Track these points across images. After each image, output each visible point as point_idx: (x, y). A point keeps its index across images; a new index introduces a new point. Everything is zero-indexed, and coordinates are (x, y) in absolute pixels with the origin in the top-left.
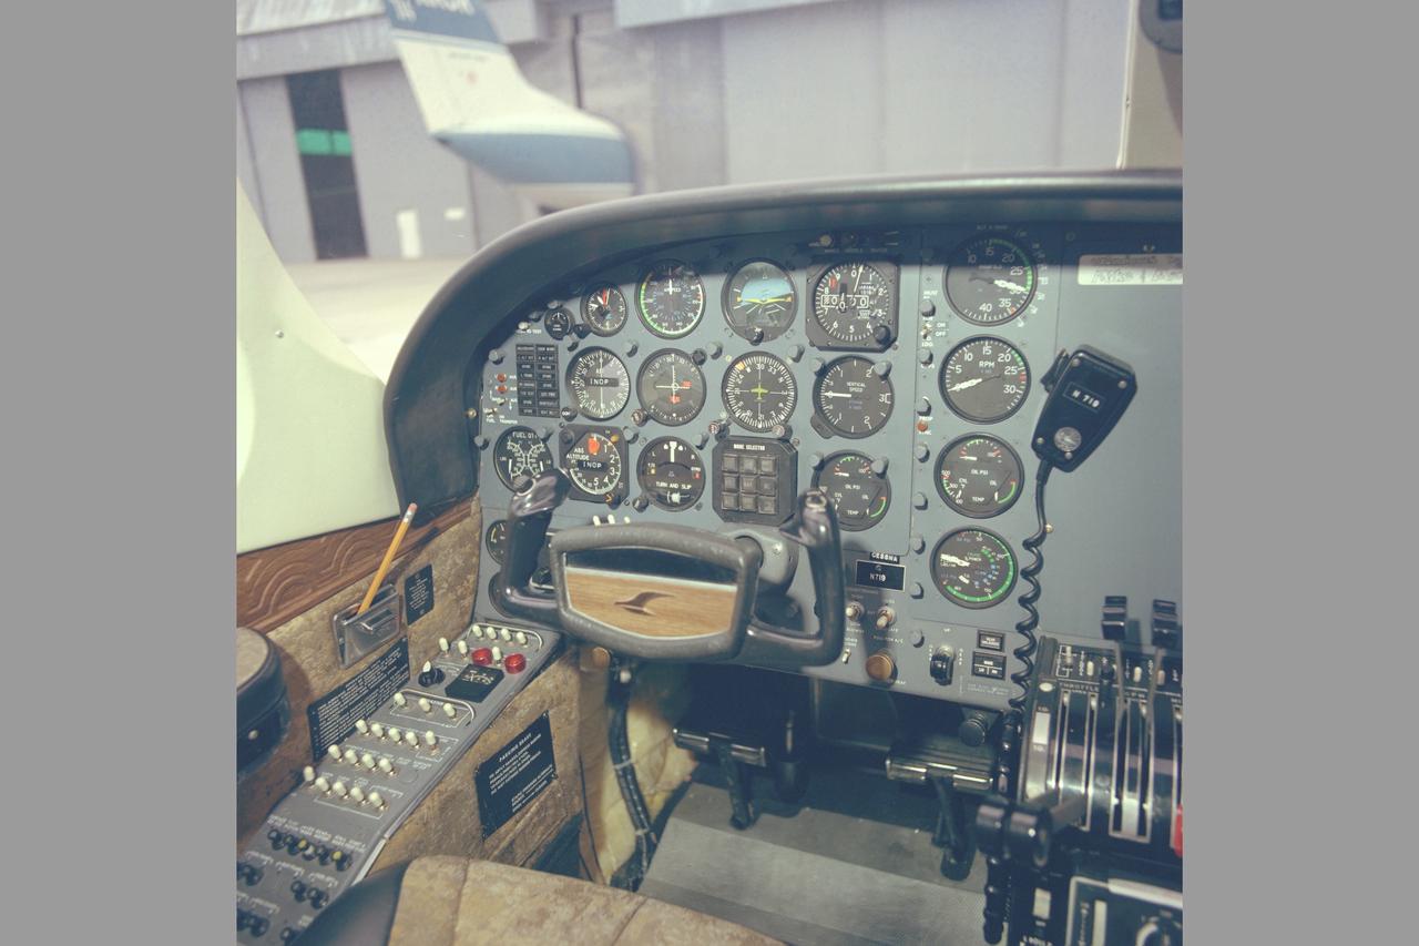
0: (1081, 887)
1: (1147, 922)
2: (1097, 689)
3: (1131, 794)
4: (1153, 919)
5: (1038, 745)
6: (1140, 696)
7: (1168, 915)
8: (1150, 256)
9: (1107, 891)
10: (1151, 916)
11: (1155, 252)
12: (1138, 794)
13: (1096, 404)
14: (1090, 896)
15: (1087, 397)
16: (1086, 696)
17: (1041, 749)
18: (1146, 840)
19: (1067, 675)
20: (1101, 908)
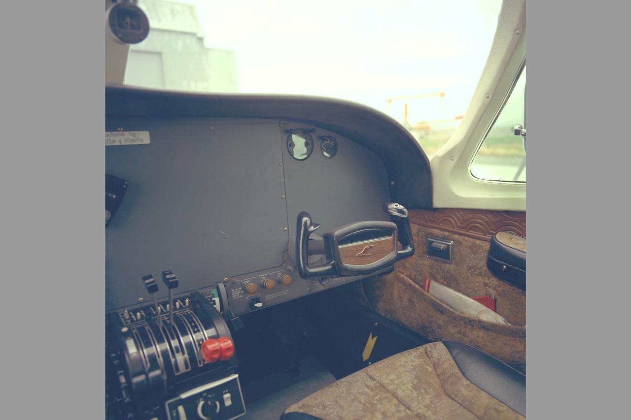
0: (169, 404)
1: (199, 402)
2: (146, 322)
3: (178, 354)
4: (201, 399)
5: (133, 353)
6: (164, 317)
7: (205, 394)
8: (121, 132)
9: (181, 400)
10: (200, 399)
11: (123, 131)
12: (181, 353)
13: (114, 197)
14: (174, 407)
15: (110, 194)
16: (143, 326)
17: (135, 355)
18: (190, 369)
19: (130, 323)
20: (181, 409)
